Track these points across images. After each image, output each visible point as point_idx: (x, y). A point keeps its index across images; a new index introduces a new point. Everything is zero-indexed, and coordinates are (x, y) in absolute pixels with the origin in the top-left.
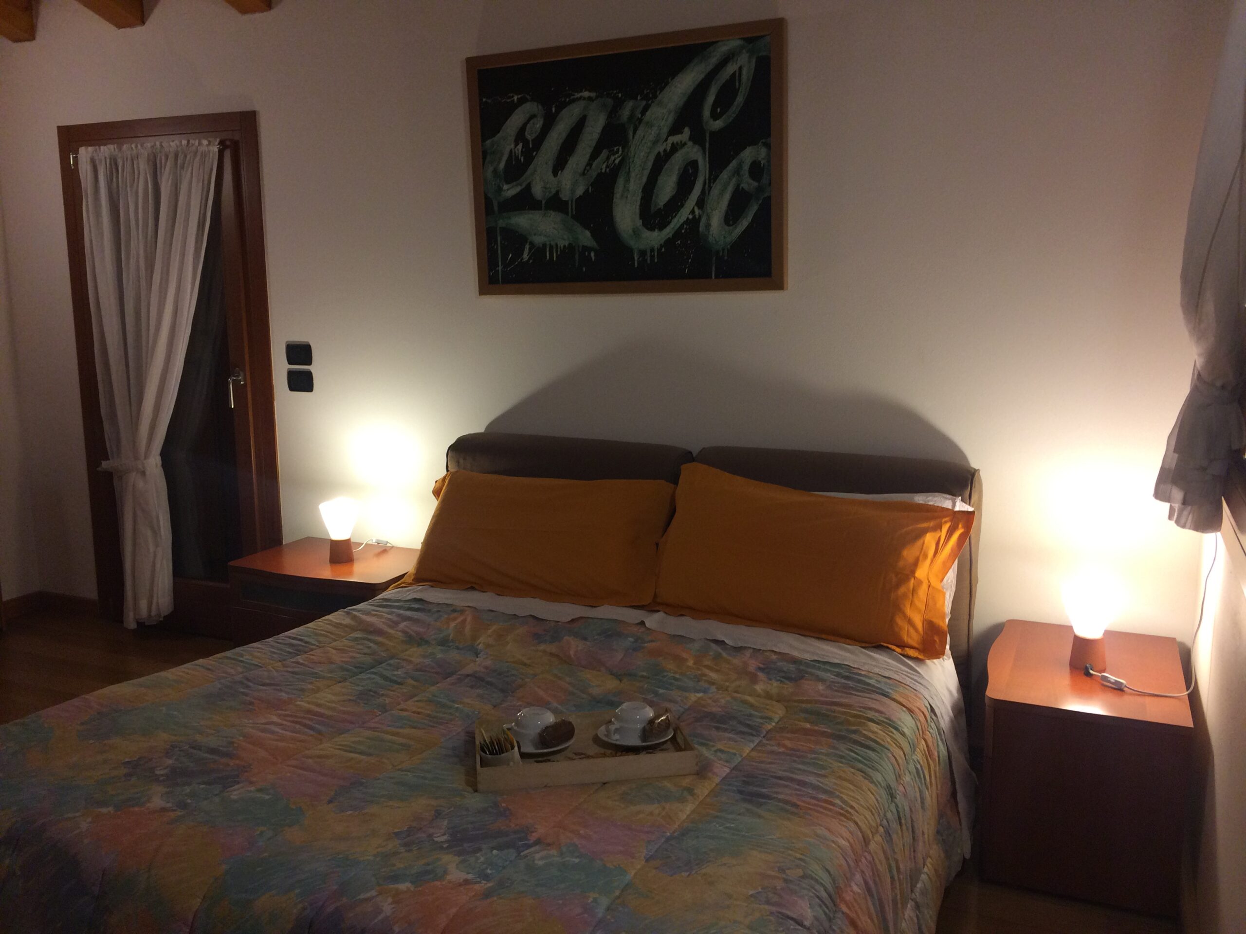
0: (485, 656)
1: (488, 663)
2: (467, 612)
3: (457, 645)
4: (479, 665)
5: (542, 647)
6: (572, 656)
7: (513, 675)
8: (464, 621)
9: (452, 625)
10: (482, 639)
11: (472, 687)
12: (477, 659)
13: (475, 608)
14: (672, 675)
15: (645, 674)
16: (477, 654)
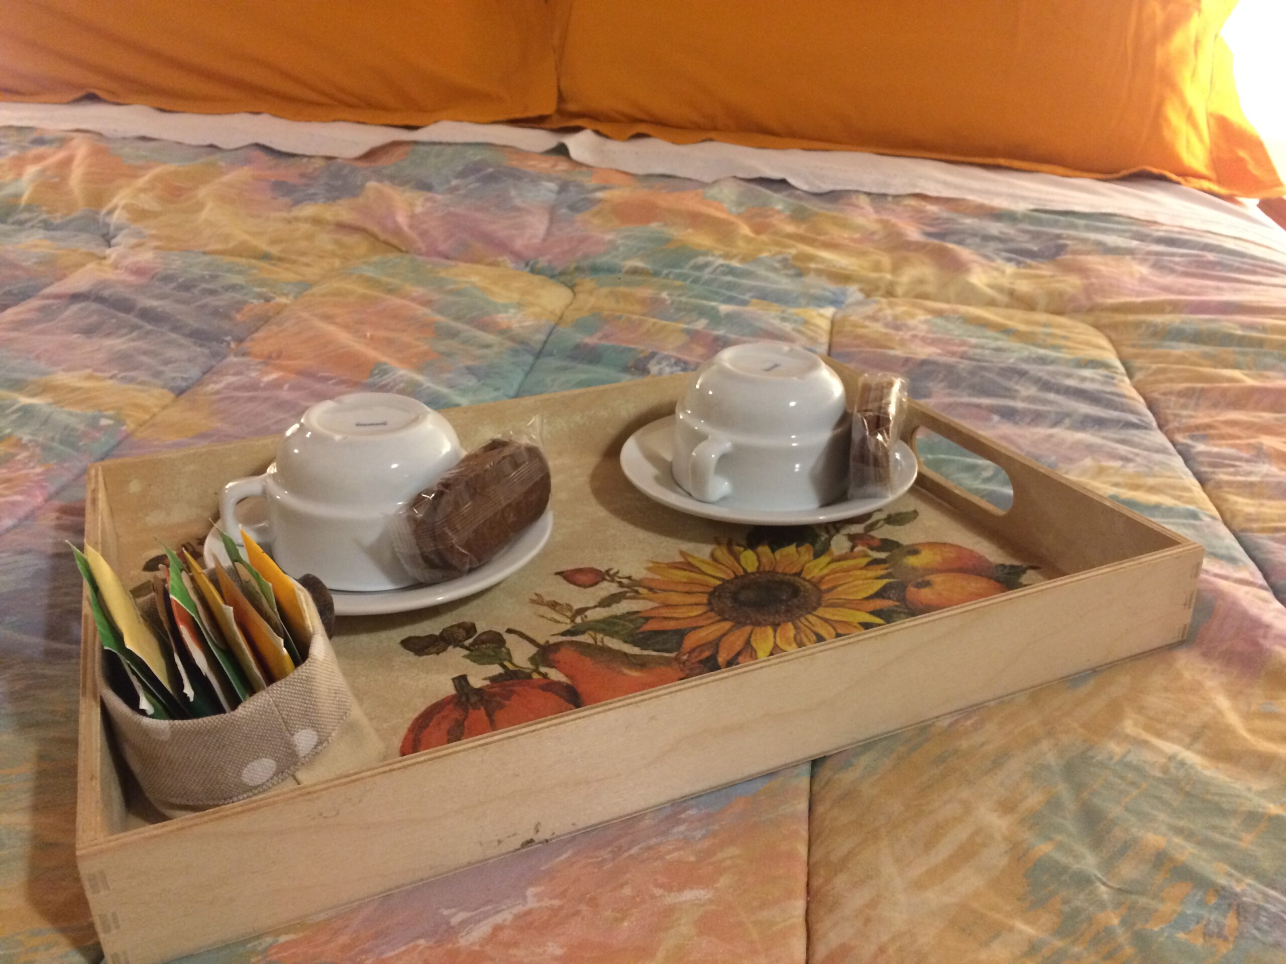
0: (133, 241)
1: (146, 257)
2: (74, 143)
3: (44, 216)
4: (115, 266)
5: (308, 210)
6: (406, 229)
7: (233, 287)
8: (67, 163)
9: (31, 170)
10: (121, 198)
11: (89, 331)
12: (108, 251)
13: (100, 134)
14: (721, 261)
15: (640, 264)
16: (107, 240)
